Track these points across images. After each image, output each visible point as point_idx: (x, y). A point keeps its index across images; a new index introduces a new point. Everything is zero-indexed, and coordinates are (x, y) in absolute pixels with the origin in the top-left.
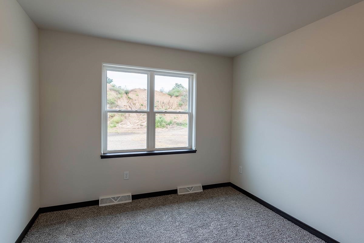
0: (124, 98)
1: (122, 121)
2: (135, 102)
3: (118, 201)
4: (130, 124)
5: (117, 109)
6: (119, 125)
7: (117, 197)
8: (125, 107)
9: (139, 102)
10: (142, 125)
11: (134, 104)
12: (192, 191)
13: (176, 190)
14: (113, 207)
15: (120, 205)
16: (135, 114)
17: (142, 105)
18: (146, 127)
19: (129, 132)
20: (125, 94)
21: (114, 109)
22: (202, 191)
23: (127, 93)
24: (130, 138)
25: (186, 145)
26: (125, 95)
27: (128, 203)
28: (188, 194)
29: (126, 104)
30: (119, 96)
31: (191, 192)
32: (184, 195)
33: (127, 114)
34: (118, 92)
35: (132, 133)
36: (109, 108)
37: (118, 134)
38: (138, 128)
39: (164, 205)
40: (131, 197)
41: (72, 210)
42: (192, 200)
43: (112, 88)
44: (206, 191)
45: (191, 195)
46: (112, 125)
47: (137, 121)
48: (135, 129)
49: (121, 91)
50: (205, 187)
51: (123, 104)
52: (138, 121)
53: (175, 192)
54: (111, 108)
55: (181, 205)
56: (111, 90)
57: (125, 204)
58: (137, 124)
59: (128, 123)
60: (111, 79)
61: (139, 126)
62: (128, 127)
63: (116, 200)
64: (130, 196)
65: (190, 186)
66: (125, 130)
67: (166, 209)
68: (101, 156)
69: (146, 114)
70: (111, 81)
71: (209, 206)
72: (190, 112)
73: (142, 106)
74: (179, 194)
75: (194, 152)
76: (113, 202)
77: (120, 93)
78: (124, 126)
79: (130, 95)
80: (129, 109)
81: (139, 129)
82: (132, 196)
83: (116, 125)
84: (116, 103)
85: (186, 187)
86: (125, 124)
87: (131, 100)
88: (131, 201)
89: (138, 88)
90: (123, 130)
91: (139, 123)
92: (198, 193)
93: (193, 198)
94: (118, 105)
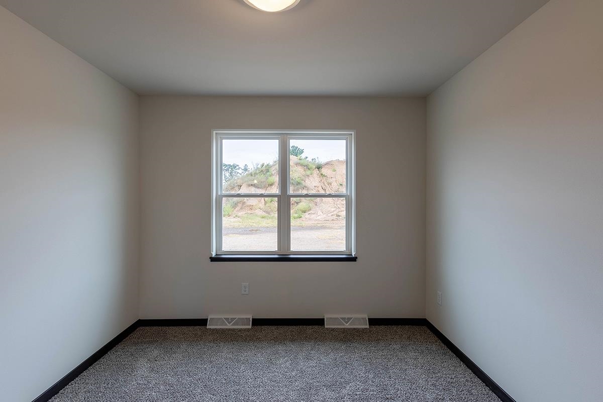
0: (315, 175)
1: (311, 210)
2: (330, 180)
3: (233, 325)
4: (321, 213)
5: (305, 192)
6: (307, 215)
7: (231, 319)
8: (316, 188)
9: (336, 181)
10: (339, 216)
11: (330, 184)
12: (350, 325)
13: (323, 320)
14: (223, 331)
15: (233, 330)
16: (330, 199)
17: (341, 185)
18: (345, 219)
19: (319, 225)
20: (317, 169)
21: (300, 192)
22: (368, 326)
23: (319, 167)
24: (315, 234)
25: (343, 248)
26: (316, 172)
27: (245, 330)
28: (341, 329)
29: (317, 184)
30: (308, 172)
31: (347, 326)
32: (333, 330)
33: (318, 199)
34: (307, 167)
35: (323, 227)
36: (294, 190)
37: (302, 228)
38: (333, 220)
39: (293, 340)
40: (251, 321)
41: (174, 328)
42: (341, 340)
43: (299, 161)
44: (374, 328)
45: (344, 331)
46: (296, 215)
47: (333, 209)
48: (328, 222)
49: (311, 165)
50: (373, 322)
51: (313, 184)
52: (335, 209)
53: (320, 322)
54: (298, 190)
55: (318, 345)
56: (297, 164)
57: (240, 330)
58: (332, 214)
59: (320, 213)
60: (301, 148)
61: (335, 217)
62: (318, 218)
63: (229, 323)
64: (249, 319)
65: (347, 316)
66: (313, 222)
67: (293, 347)
68: (210, 258)
69: (276, 199)
70: (302, 152)
71: (365, 354)
72: (349, 194)
73: (340, 187)
74: (326, 327)
75: (354, 259)
76: (226, 325)
77: (309, 169)
78: (313, 216)
79: (324, 171)
80: (322, 192)
81: (334, 222)
82: (254, 320)
83: (302, 216)
84: (304, 183)
85: (339, 316)
86: (314, 214)
87: (324, 178)
88: (250, 327)
89: (335, 160)
90: (310, 223)
91: (335, 213)
92: (359, 329)
93: (347, 337)
94: (305, 186)
